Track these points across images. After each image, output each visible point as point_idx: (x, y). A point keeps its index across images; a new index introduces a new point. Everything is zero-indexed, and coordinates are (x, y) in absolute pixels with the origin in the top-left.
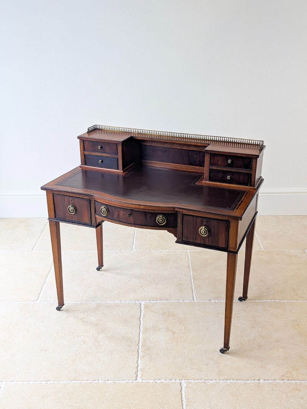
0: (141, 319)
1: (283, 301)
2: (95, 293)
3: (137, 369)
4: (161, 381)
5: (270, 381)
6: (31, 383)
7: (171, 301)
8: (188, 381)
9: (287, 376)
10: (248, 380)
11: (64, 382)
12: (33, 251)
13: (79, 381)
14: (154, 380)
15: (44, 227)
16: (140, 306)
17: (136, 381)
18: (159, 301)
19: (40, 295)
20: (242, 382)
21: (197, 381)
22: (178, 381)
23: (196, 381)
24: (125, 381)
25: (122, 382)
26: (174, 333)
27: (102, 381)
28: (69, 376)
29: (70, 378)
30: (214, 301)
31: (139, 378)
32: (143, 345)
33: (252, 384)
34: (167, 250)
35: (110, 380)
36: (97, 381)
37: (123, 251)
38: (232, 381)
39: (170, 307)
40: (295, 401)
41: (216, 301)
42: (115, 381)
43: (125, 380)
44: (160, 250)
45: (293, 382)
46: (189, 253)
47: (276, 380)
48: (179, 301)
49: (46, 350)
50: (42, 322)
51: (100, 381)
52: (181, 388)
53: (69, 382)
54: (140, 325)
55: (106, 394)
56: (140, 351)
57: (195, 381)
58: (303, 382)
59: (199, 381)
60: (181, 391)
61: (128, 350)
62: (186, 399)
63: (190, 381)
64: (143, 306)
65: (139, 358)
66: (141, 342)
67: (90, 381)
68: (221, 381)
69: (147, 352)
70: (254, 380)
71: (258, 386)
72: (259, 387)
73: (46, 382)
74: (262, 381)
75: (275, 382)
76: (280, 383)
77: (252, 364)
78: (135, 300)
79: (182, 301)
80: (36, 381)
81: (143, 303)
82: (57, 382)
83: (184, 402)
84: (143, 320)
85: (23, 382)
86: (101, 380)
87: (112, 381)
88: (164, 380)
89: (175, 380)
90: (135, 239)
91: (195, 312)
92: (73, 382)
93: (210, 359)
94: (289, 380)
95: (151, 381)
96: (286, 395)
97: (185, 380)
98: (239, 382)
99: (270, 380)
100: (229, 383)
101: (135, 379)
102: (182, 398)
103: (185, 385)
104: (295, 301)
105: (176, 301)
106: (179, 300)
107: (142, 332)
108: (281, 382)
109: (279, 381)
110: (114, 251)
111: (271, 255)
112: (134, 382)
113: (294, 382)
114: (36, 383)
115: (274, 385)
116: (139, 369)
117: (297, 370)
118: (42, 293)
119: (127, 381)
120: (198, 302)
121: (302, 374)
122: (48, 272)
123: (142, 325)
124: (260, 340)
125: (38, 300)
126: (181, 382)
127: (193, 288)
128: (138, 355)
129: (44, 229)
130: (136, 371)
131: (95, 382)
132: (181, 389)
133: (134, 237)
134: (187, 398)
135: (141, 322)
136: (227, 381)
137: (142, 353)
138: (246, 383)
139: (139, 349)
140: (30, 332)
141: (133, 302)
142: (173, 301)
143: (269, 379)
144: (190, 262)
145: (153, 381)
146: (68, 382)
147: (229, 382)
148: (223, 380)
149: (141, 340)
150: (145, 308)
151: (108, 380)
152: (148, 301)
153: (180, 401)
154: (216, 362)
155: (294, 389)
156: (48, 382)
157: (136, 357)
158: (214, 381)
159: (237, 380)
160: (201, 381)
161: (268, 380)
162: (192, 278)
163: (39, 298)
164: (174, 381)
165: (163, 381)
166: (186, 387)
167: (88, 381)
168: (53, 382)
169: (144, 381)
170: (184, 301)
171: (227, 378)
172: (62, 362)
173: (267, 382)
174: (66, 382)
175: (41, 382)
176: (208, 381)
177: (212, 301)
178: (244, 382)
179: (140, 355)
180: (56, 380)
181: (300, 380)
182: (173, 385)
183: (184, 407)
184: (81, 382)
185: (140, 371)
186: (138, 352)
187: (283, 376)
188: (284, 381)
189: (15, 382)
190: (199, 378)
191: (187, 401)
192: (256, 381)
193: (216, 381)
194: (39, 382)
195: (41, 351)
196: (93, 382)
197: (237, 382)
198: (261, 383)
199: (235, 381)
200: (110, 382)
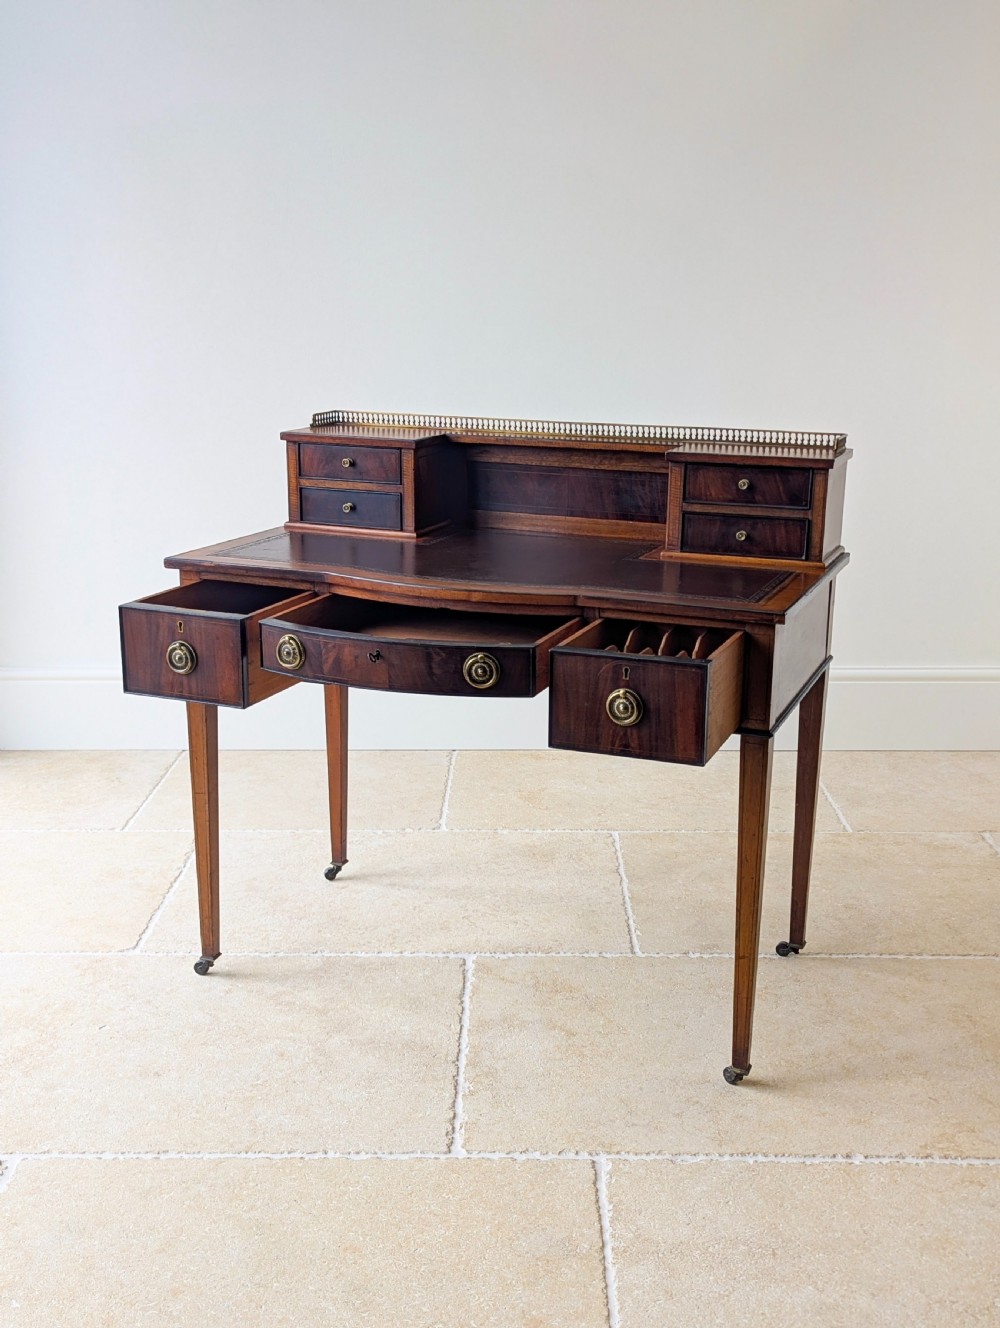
0: (466, 999)
1: (918, 958)
2: (320, 931)
3: (452, 1125)
4: (530, 1156)
5: (885, 1161)
6: (108, 1156)
7: (562, 954)
8: (618, 1156)
9: (941, 1146)
10: (814, 1156)
11: (212, 1156)
12: (126, 830)
13: (262, 1155)
14: (508, 1153)
15: (163, 772)
16: (461, 966)
17: (449, 1156)
18: (523, 954)
19: (145, 936)
20: (791, 1160)
21: (648, 1158)
22: (584, 1156)
23: (644, 1157)
24: (412, 1156)
25: (406, 1157)
26: (571, 1034)
27: (338, 1155)
28: (231, 1141)
29: (232, 1146)
30: (698, 955)
31: (459, 1148)
32: (472, 1064)
33: (826, 1167)
34: (549, 831)
35: (363, 1153)
36: (320, 1155)
37: (409, 830)
38: (761, 1158)
39: (557, 969)
40: (970, 1212)
41: (705, 956)
42: (380, 1155)
43: (412, 1152)
44: (527, 830)
45: (959, 1162)
46: (617, 838)
47: (904, 1158)
48: (586, 955)
50: (149, 1002)
51: (331, 1154)
52: (596, 1174)
53: (231, 1155)
54: (462, 1013)
55: (351, 1189)
56: (461, 1079)
57: (639, 1157)
58: (992, 1163)
59: (653, 1156)
60: (595, 1183)
61: (421, 1075)
62: (611, 1203)
63: (624, 1156)
64: (470, 966)
65: (460, 1096)
66: (466, 1056)
67: (297, 1155)
68: (727, 1158)
69: (485, 1081)
70: (834, 1156)
71: (845, 1171)
72: (848, 1174)
73: (157, 1156)
74: (858, 1160)
75: (901, 1161)
76: (917, 1164)
77: (824, 1115)
78: (445, 950)
79: (595, 955)
80: (123, 1153)
81: (471, 960)
82: (192, 1156)
83: (606, 1211)
84: (471, 1001)
85: (81, 1156)
86: (333, 1153)
87: (369, 1156)
88: (538, 1153)
89: (577, 1153)
90: (446, 803)
91: (637, 981)
92: (243, 1155)
93: (688, 1100)
94: (946, 1157)
95: (495, 1157)
96: (939, 1195)
97: (609, 1153)
98: (783, 1160)
99: (884, 1157)
100: (751, 1162)
101: (446, 1149)
102: (597, 1201)
103: (610, 1167)
104: (957, 958)
105: (577, 954)
106: (587, 953)
107: (469, 1030)
108: (921, 1162)
109: (915, 1161)
110: (379, 832)
111: (878, 845)
112: (443, 1157)
113: (965, 1163)
114: (121, 1157)
115: (899, 1169)
116: (457, 1126)
117: (974, 1131)
118: (149, 932)
119: (419, 1155)
120: (646, 957)
121: (988, 1141)
122: (172, 880)
123: (467, 1012)
124: (849, 1055)
125: (139, 949)
126: (595, 1158)
127: (631, 922)
128: (456, 1089)
129: (162, 778)
130: (450, 1130)
131: (316, 1156)
132: (596, 1178)
133: (443, 798)
134: (615, 1199)
135: (467, 1004)
136: (744, 1159)
137: (467, 1084)
138: (808, 1163)
139: (458, 1075)
140: (107, 1027)
141: (441, 955)
142: (569, 954)
143: (881, 1154)
144: (621, 860)
145: (503, 1155)
146: (226, 1155)
147: (751, 1160)
148: (732, 1155)
149: (465, 1051)
150: (477, 970)
151: (358, 1153)
152: (488, 954)
153: (593, 1208)
154: (708, 1109)
155: (963, 1182)
156: (163, 1157)
157: (448, 1095)
158: (701, 1157)
159: (776, 1156)
160: (659, 1157)
161: (878, 1157)
162: (627, 898)
163: (142, 942)
164: (572, 1155)
165: (537, 1155)
166: (611, 1174)
167: (292, 1155)
168: (179, 1156)
169: (474, 1156)
170: (604, 954)
171: (744, 1149)
172: (208, 1103)
173: (877, 1161)
174: (219, 1155)
175: (140, 1156)
176: (682, 1157)
177: (691, 955)
178: (801, 1160)
179: (460, 1088)
180: (189, 1150)
181: (984, 1158)
182: (569, 1166)
183: (606, 1223)
184: (269, 1155)
185: (463, 1131)
186: (456, 1081)
187: (926, 1146)
188: (930, 1160)
189: (55, 1154)
190: (652, 1149)
191: (616, 1209)
192: (839, 1159)
193: (709, 1158)
194: (132, 1155)
195: (141, 1075)
196: (307, 1157)
197: (776, 1160)
198: (857, 1163)
199: (772, 1158)
200: (363, 1156)
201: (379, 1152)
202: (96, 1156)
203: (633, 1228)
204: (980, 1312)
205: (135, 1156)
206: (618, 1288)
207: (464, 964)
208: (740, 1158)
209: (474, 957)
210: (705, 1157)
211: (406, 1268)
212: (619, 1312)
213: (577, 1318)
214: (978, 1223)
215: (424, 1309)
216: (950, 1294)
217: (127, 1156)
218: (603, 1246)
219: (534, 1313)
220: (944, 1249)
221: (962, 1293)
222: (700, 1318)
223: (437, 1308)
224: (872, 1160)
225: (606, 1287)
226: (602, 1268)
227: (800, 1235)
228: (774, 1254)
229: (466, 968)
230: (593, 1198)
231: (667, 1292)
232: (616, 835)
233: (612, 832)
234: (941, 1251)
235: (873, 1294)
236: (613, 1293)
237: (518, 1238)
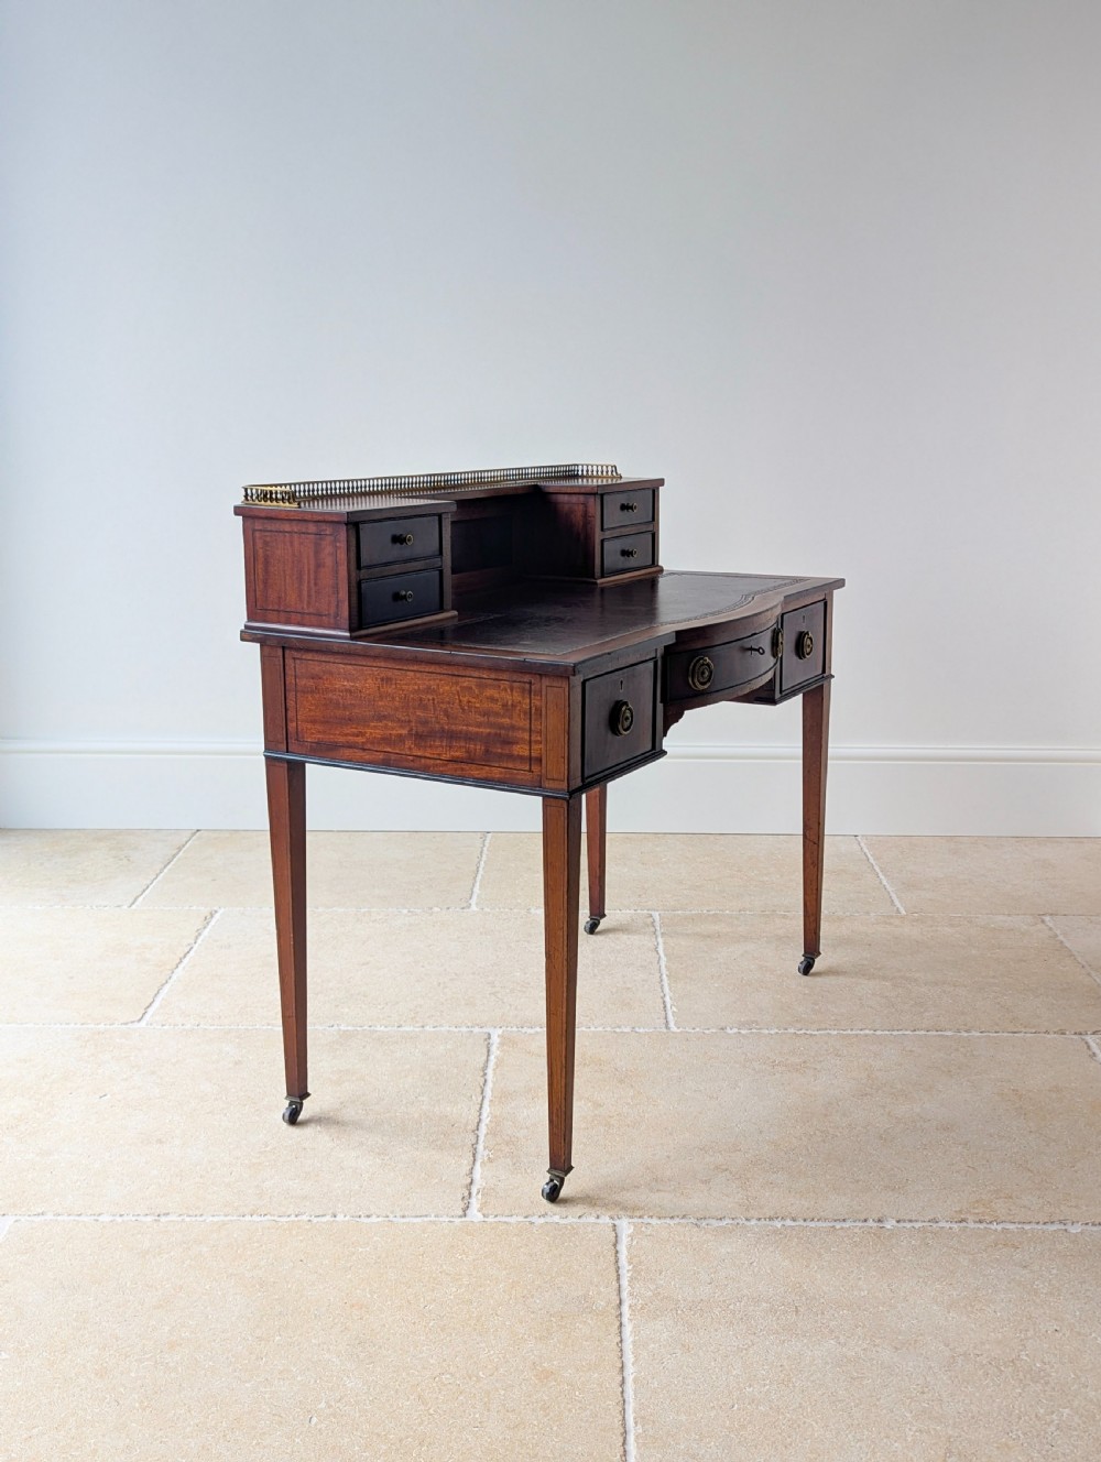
0: (490, 1071)
1: (966, 1034)
2: (337, 1006)
3: (469, 1190)
4: (548, 1219)
5: (917, 1225)
6: (105, 1218)
7: (593, 1029)
8: (640, 1220)
9: (976, 1211)
10: (844, 1220)
11: (216, 1219)
12: (134, 907)
13: (268, 1217)
14: (526, 1217)
15: (175, 851)
16: (486, 1040)
17: (463, 1219)
19: (151, 1011)
20: (820, 1224)
21: (672, 1223)
22: (605, 1220)
23: (668, 1221)
24: (425, 1219)
25: (419, 1220)
27: (346, 1220)
28: (236, 1204)
29: (237, 1209)
30: (735, 1030)
31: (474, 1211)
32: (492, 1133)
33: (857, 1231)
35: (374, 1216)
36: (328, 1218)
37: (436, 909)
38: (789, 1222)
39: (587, 1044)
40: (1002, 1272)
41: (743, 1032)
42: (391, 1218)
43: (426, 1216)
45: (994, 1227)
46: (657, 918)
47: (937, 1222)
48: (618, 1030)
49: (160, 1141)
50: (153, 1073)
51: (340, 1218)
52: (616, 1237)
53: (235, 1218)
54: (485, 1085)
55: (358, 1252)
56: (480, 1147)
57: (663, 1221)
58: (1027, 1227)
59: (677, 1222)
60: (615, 1245)
61: (439, 1143)
62: (630, 1263)
63: (646, 1221)
64: (495, 1040)
65: (477, 1165)
66: (487, 1125)
67: (305, 1218)
68: (753, 1222)
69: (507, 1149)
70: (866, 1221)
72: (879, 1237)
73: (157, 1218)
74: (890, 1224)
75: (935, 1225)
76: (950, 1228)
77: (858, 1181)
78: (469, 1024)
79: (628, 1030)
80: (121, 1216)
81: (496, 1033)
82: (194, 1219)
83: (625, 1271)
84: (494, 1074)
85: (77, 1218)
86: (342, 1216)
87: (380, 1219)
88: (557, 1217)
89: (598, 1217)
90: (478, 884)
91: (670, 1054)
92: (248, 1218)
93: (717, 1168)
94: (980, 1222)
95: (513, 1220)
96: (971, 1257)
97: (631, 1217)
98: (812, 1224)
99: (916, 1221)
100: (779, 1226)
101: (461, 1213)
102: (616, 1262)
103: (631, 1233)
104: (1005, 1034)
105: (609, 1029)
106: (619, 1027)
107: (491, 1101)
108: (955, 1226)
109: (948, 1225)
110: (405, 911)
111: (931, 926)
112: (457, 1220)
113: (999, 1227)
114: (119, 1220)
115: (932, 1233)
116: (474, 1191)
117: (1011, 1197)
118: (156, 1005)
119: (433, 1219)
120: (681, 1032)
121: (1025, 1207)
122: (182, 955)
123: (490, 1084)
125: (143, 1023)
126: (616, 1222)
127: (667, 999)
128: (473, 1157)
129: (174, 856)
130: (466, 1194)
131: (324, 1219)
132: (616, 1241)
133: (475, 878)
134: (635, 1260)
135: (490, 1077)
136: (771, 1223)
137: (487, 1152)
138: (838, 1227)
139: (477, 1143)
140: (109, 1096)
141: (464, 1029)
142: (600, 1029)
144: (660, 939)
145: (521, 1219)
146: (229, 1218)
148: (759, 1219)
149: (486, 1120)
150: (502, 1044)
151: (368, 1216)
152: (515, 1029)
153: (613, 1269)
154: (737, 1176)
155: (997, 1244)
156: (163, 1219)
157: (466, 1162)
158: (728, 1221)
159: (805, 1220)
160: (683, 1222)
161: (910, 1221)
162: (664, 976)
163: (147, 1017)
164: (593, 1219)
165: (555, 1219)
166: (632, 1237)
167: (299, 1218)
168: (180, 1219)
169: (491, 1219)
170: (637, 1029)
171: (772, 1214)
172: (212, 1169)
173: (908, 1225)
174: (222, 1218)
175: (138, 1218)
176: (707, 1222)
177: (728, 1031)
178: (831, 1224)
179: (479, 1156)
180: (191, 1213)
181: (1019, 1223)
182: (589, 1229)
183: (625, 1282)
184: (276, 1218)
185: (480, 1196)
186: (475, 1149)
187: (960, 1211)
188: (964, 1224)
189: (49, 1216)
190: (676, 1213)
191: (635, 1269)
192: (871, 1223)
193: (735, 1222)
194: (131, 1217)
195: (142, 1142)
196: (315, 1220)
197: (805, 1224)
198: (889, 1227)
199: (802, 1223)
200: (374, 1219)
201: (391, 1216)
202: (93, 1218)
203: (652, 1287)
204: (1005, 1363)
205: (134, 1219)
206: (634, 1342)
207: (489, 1038)
208: (767, 1222)
209: (500, 1031)
210: (731, 1222)
211: (414, 1323)
212: (633, 1364)
213: (590, 1369)
214: (1009, 1283)
215: (432, 1361)
216: (975, 1348)
217: (125, 1218)
218: (620, 1303)
219: (545, 1365)
220: (973, 1307)
221: (987, 1347)
222: (717, 1370)
223: (445, 1360)
224: (905, 1225)
225: (621, 1341)
226: (618, 1324)
227: (825, 1293)
228: (797, 1311)
229: (491, 1041)
230: (613, 1259)
231: (683, 1346)
232: (656, 915)
233: (652, 913)
234: (969, 1309)
235: (896, 1348)
236: (628, 1346)
237: (532, 1296)
